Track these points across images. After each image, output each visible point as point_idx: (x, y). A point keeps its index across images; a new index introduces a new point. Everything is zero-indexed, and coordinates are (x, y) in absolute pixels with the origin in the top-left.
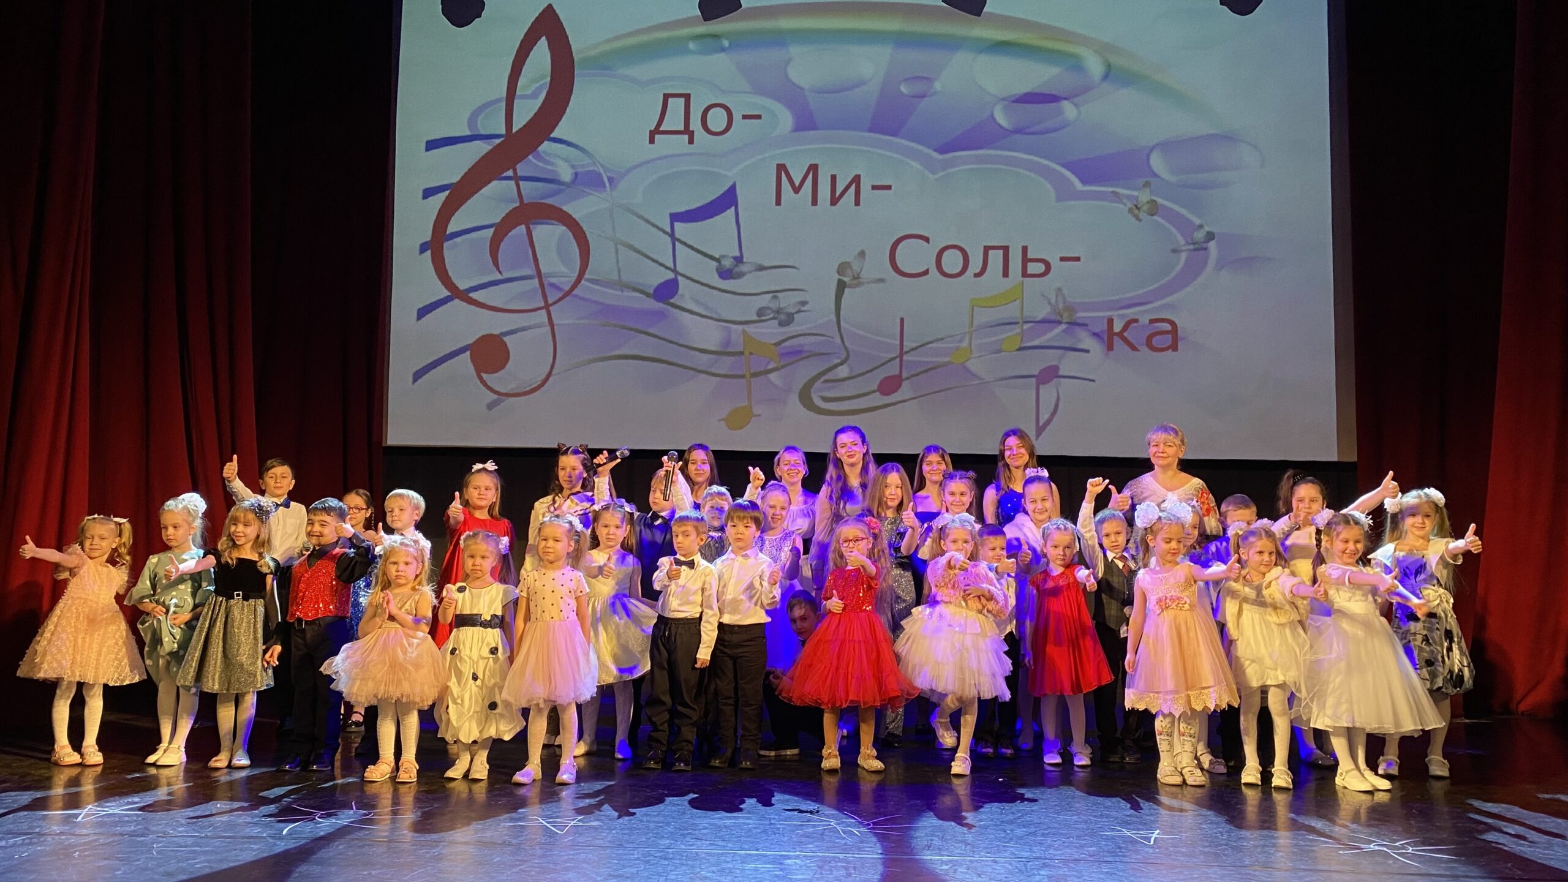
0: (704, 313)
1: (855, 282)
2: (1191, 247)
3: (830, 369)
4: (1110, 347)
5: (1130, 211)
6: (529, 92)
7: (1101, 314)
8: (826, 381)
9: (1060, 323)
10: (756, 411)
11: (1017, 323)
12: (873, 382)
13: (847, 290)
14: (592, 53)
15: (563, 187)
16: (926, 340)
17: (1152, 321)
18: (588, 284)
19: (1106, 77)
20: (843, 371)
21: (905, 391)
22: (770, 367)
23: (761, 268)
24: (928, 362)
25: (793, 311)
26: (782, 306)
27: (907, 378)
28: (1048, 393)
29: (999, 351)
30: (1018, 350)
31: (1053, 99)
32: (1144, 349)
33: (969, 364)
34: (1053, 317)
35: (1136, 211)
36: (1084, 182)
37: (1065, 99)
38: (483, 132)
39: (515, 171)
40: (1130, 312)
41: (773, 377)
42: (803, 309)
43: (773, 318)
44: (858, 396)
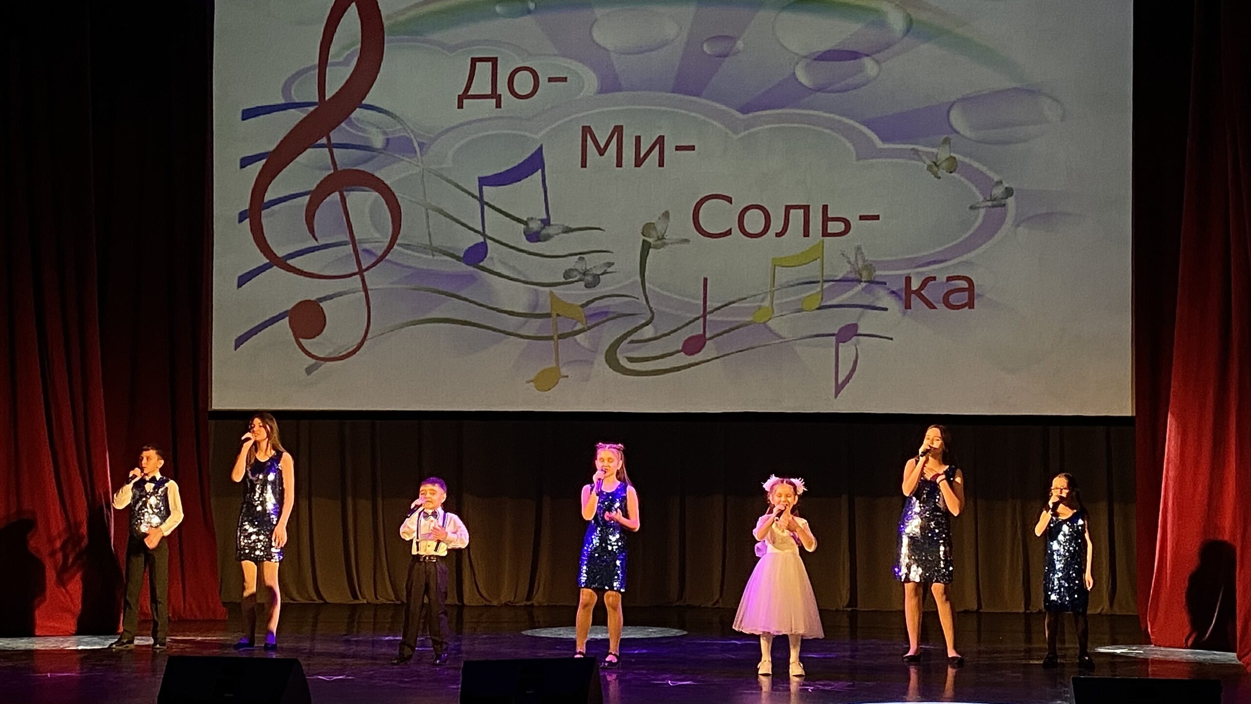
0: (511, 275)
1: (659, 242)
2: (990, 203)
3: (636, 330)
4: (908, 306)
5: (930, 168)
6: (341, 59)
7: (900, 272)
8: (632, 342)
10: (564, 371)
11: (818, 282)
12: (678, 341)
14: (402, 18)
15: (375, 153)
16: (732, 299)
17: (949, 279)
18: (399, 248)
19: (908, 31)
20: (648, 332)
21: (709, 350)
22: (579, 327)
23: (568, 230)
24: (731, 322)
25: (599, 273)
26: (588, 268)
27: (711, 338)
28: (847, 350)
29: (799, 311)
30: (818, 309)
31: (855, 55)
32: (941, 307)
33: (769, 323)
34: (852, 276)
35: (935, 169)
36: (884, 139)
37: (867, 55)
38: (297, 101)
39: (329, 139)
40: (929, 270)
41: (578, 337)
42: (609, 270)
43: (580, 280)
44: (663, 356)
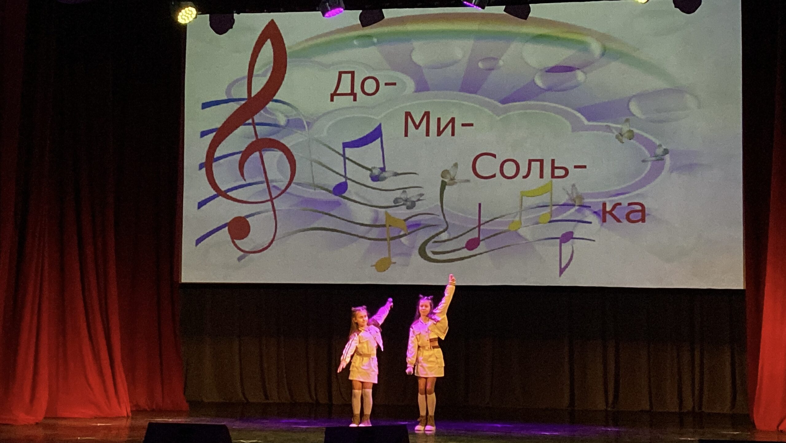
0: (362, 202)
1: (451, 182)
2: (654, 158)
3: (437, 235)
4: (604, 220)
5: (617, 137)
6: (261, 72)
7: (599, 200)
8: (435, 242)
9: (574, 205)
10: (393, 260)
11: (549, 206)
12: (462, 242)
13: (447, 187)
14: (297, 48)
15: (281, 129)
16: (495, 217)
17: (630, 204)
18: (296, 185)
19: (603, 55)
20: (444, 236)
21: (482, 247)
22: (402, 233)
23: (396, 174)
24: (496, 230)
25: (415, 200)
26: (408, 197)
27: (483, 240)
28: (567, 248)
29: (537, 223)
30: (549, 222)
31: (570, 69)
32: (625, 222)
33: (519, 231)
34: (570, 202)
35: (620, 137)
36: (589, 120)
37: (578, 69)
38: (235, 97)
39: (253, 121)
40: (617, 199)
41: (403, 239)
42: (421, 198)
43: (403, 204)
44: (454, 251)
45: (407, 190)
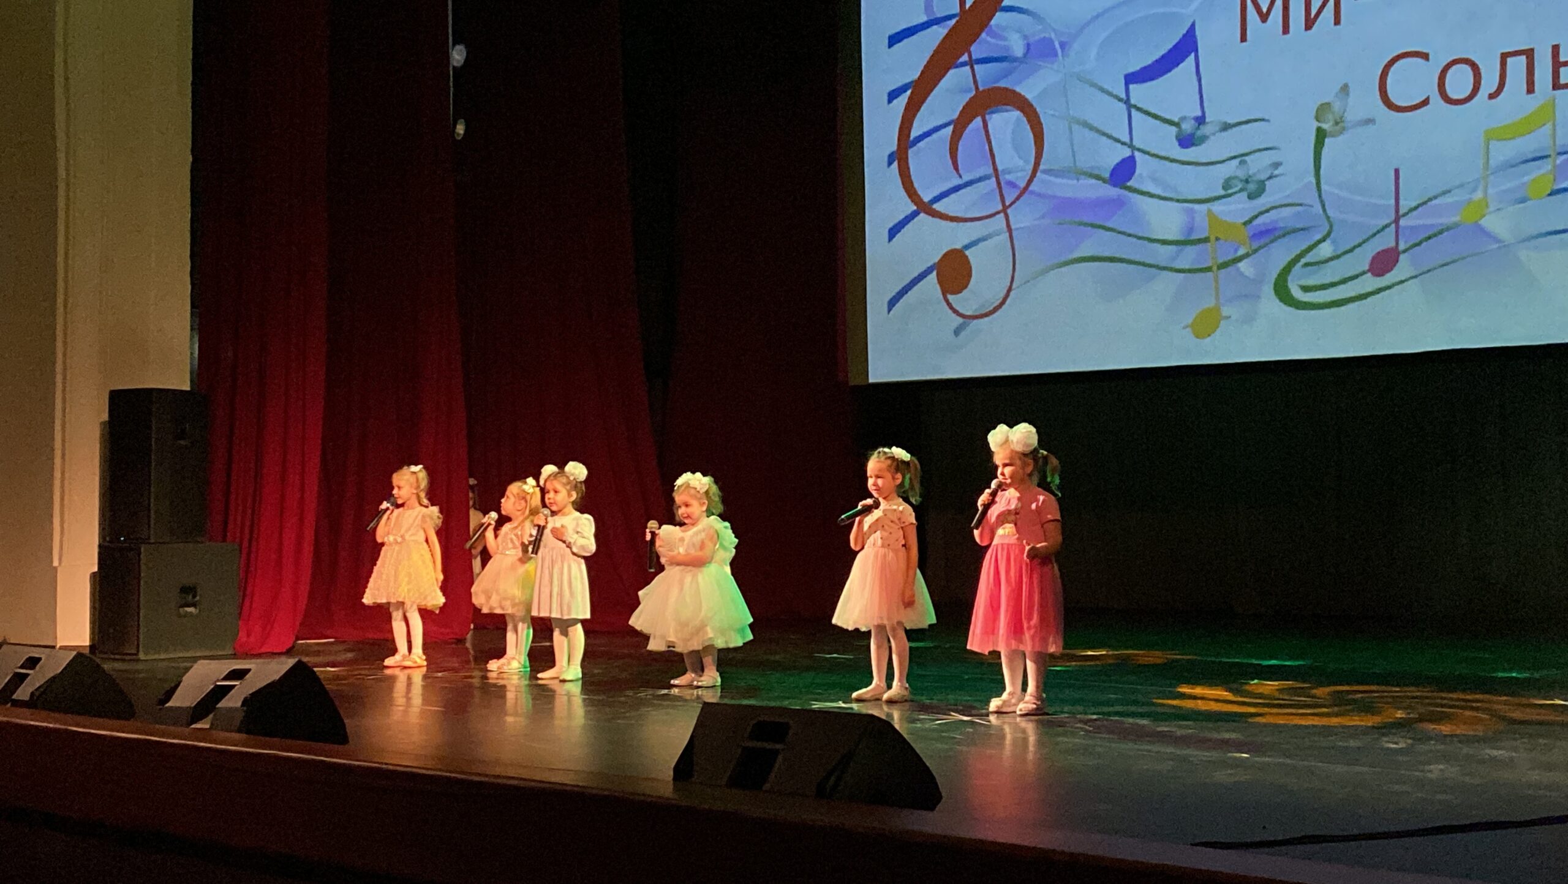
0: (1161, 194)
1: (1338, 128)
3: (1310, 249)
8: (1307, 265)
10: (1225, 311)
11: (1549, 156)
12: (1362, 259)
13: (1328, 141)
15: (1015, 64)
16: (1431, 195)
18: (1042, 176)
20: (1326, 250)
21: (1403, 268)
22: (1241, 252)
23: (1226, 127)
24: (1432, 226)
25: (1263, 177)
26: (1251, 173)
27: (1404, 251)
29: (1523, 200)
30: (1550, 195)
33: (1483, 222)
38: (938, 15)
39: (970, 56)
41: (1241, 265)
42: (1276, 172)
43: (1241, 190)
44: (1344, 281)
45: (1246, 158)
